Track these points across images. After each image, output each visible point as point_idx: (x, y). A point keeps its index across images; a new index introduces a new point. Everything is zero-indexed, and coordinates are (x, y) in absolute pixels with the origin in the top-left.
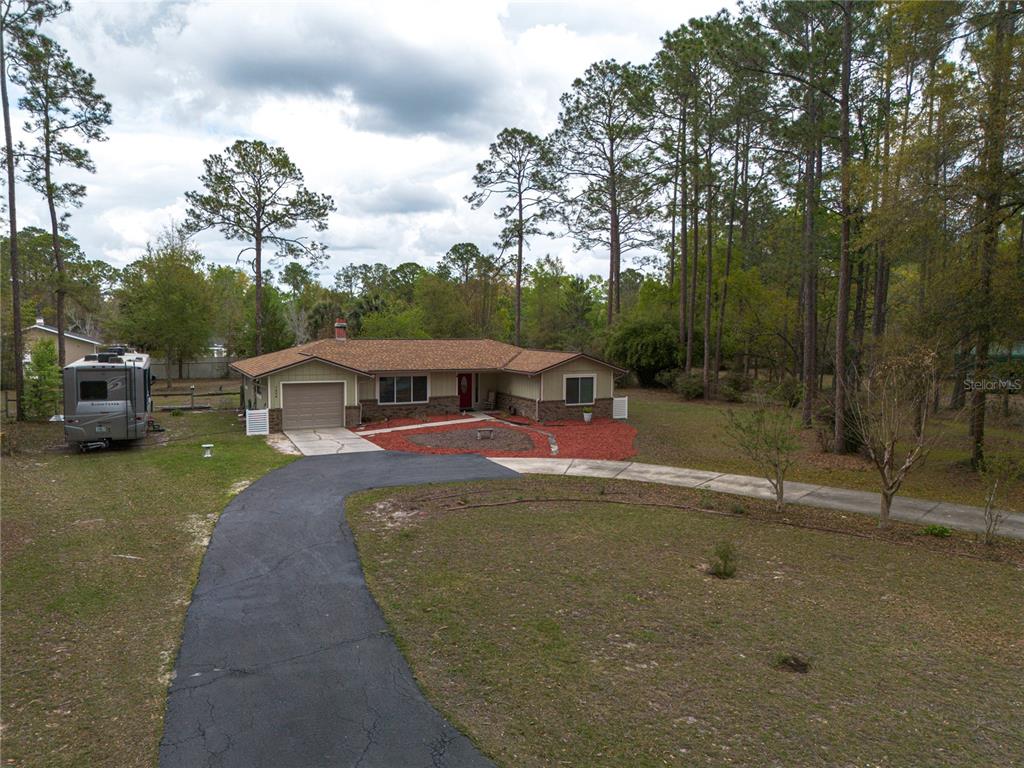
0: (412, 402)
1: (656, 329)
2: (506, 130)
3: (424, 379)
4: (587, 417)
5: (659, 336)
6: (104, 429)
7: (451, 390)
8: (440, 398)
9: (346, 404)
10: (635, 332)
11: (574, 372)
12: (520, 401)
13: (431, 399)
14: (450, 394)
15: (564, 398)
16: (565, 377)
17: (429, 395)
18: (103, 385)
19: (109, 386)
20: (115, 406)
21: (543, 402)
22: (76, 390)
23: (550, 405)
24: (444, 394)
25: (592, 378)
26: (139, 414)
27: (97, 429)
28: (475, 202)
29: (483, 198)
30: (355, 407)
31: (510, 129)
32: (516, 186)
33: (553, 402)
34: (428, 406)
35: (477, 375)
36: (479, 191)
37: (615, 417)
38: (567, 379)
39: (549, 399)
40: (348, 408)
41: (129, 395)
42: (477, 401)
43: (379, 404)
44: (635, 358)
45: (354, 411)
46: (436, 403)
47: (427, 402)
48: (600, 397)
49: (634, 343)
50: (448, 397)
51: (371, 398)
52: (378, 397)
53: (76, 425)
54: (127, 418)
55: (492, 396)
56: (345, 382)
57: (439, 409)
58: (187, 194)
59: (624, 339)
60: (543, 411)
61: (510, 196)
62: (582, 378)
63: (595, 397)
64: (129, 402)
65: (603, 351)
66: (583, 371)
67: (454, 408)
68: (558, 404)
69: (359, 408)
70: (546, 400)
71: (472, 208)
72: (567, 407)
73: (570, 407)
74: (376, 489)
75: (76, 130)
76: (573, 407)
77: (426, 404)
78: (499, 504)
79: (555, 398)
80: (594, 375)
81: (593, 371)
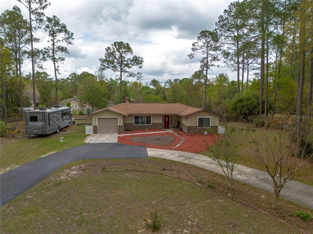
0: (146, 125)
1: (248, 99)
2: (202, 31)
3: (150, 117)
4: (206, 133)
6: (36, 131)
7: (160, 121)
8: (156, 123)
9: (118, 125)
10: (241, 101)
11: (201, 116)
12: (183, 126)
13: (152, 124)
15: (198, 125)
16: (198, 117)
17: (152, 122)
18: (36, 117)
19: (38, 118)
20: (39, 124)
21: (189, 127)
22: (29, 119)
25: (209, 118)
26: (46, 127)
27: (34, 131)
28: (192, 56)
29: (194, 55)
30: (121, 126)
31: (203, 30)
32: (206, 50)
33: (192, 127)
34: (151, 126)
35: (171, 116)
36: (193, 53)
37: (219, 133)
38: (199, 118)
41: (44, 120)
42: (171, 125)
43: (134, 125)
44: (240, 110)
45: (121, 127)
46: (154, 125)
47: (151, 125)
48: (213, 125)
49: (240, 105)
50: (158, 123)
51: (132, 123)
52: (134, 122)
53: (29, 129)
54: (44, 128)
55: (176, 123)
56: (118, 117)
57: (155, 127)
58: (99, 59)
59: (236, 103)
60: (188, 130)
61: (203, 54)
62: (205, 118)
63: (210, 125)
64: (43, 123)
65: (229, 107)
66: (206, 116)
67: (160, 127)
68: (194, 127)
69: (123, 126)
70: (190, 126)
71: (191, 59)
72: (199, 129)
73: (200, 129)
74: (86, 159)
75: (63, 42)
76: (201, 129)
77: (150, 125)
78: (116, 171)
79: (193, 125)
80: (210, 117)
81: (210, 116)
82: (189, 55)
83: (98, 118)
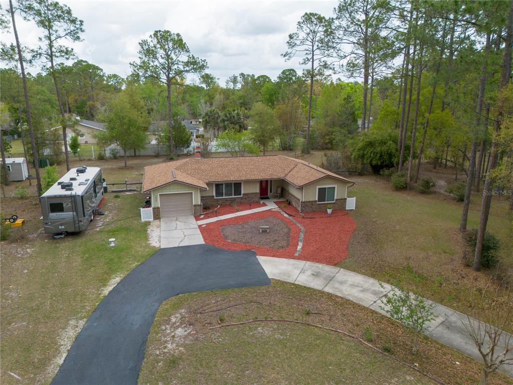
0: (233, 196)
2: (306, 14)
3: (240, 184)
4: (329, 211)
5: (384, 148)
6: (63, 227)
7: (256, 189)
8: (249, 194)
9: (194, 204)
10: (371, 144)
11: (323, 185)
12: (293, 197)
13: (243, 194)
14: (254, 191)
15: (317, 199)
16: (318, 187)
17: (242, 192)
18: (62, 204)
19: (64, 205)
20: (67, 215)
21: (304, 202)
22: (48, 208)
23: (308, 204)
24: (251, 192)
25: (334, 188)
26: (80, 219)
27: (60, 227)
28: (287, 57)
29: (292, 55)
30: (199, 205)
31: (308, 13)
32: (311, 47)
33: (310, 202)
36: (290, 50)
37: (347, 209)
38: (319, 188)
39: (308, 200)
40: (194, 206)
41: (75, 209)
42: (271, 192)
43: (215, 198)
44: (369, 161)
45: (198, 207)
46: (246, 197)
47: (242, 196)
48: (338, 198)
49: (369, 151)
50: (253, 193)
51: (210, 195)
52: (214, 194)
53: (49, 225)
54: (74, 221)
55: (279, 191)
56: (193, 192)
57: (248, 202)
59: (363, 148)
60: (303, 207)
61: (307, 54)
62: (328, 188)
63: (335, 198)
64: (74, 213)
65: (352, 154)
66: (329, 184)
67: (257, 199)
68: (312, 203)
69: (201, 205)
70: (306, 200)
71: (285, 61)
72: (318, 204)
73: (320, 204)
74: (180, 295)
75: (66, 38)
76: (322, 204)
77: (241, 197)
78: (242, 323)
79: (311, 200)
80: (336, 186)
81: (335, 184)
82: (282, 55)
83: (160, 194)
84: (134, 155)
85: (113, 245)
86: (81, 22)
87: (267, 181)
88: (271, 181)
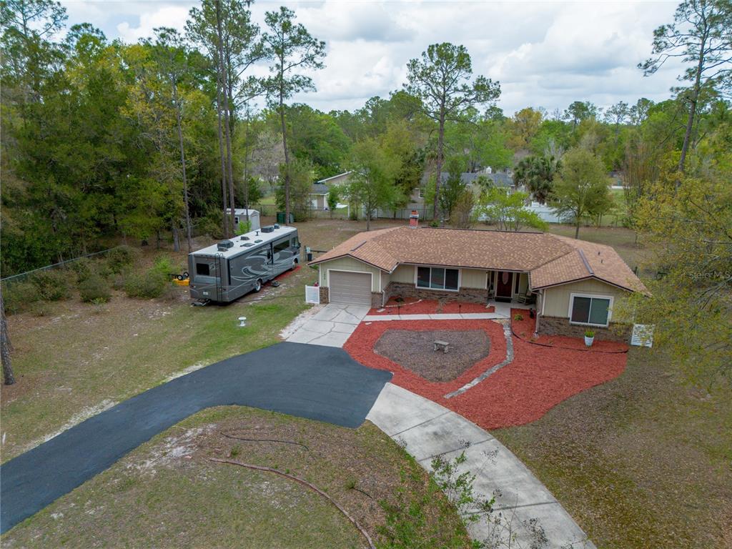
0: (444, 289)
3: (456, 272)
4: (589, 341)
6: (207, 293)
7: (482, 283)
8: (469, 289)
9: (372, 290)
11: (584, 292)
13: (461, 288)
14: (479, 287)
15: (570, 315)
16: (573, 295)
17: (459, 285)
18: (207, 266)
19: (210, 268)
20: (212, 280)
21: (543, 317)
22: (195, 268)
23: (551, 321)
24: (474, 286)
25: (609, 300)
26: (224, 287)
27: (204, 293)
29: (657, 64)
30: (378, 294)
33: (555, 317)
34: (458, 295)
36: (655, 57)
37: (633, 343)
38: (575, 297)
39: (552, 315)
40: (374, 293)
41: (219, 274)
42: (517, 292)
43: (416, 287)
45: (378, 296)
46: (465, 293)
47: (458, 291)
48: (617, 321)
50: (477, 289)
51: (410, 282)
52: (415, 282)
53: (195, 289)
54: (220, 289)
56: (372, 274)
57: (466, 301)
60: (542, 325)
61: (686, 60)
62: (593, 299)
63: (609, 319)
64: (219, 279)
66: (596, 292)
67: (482, 300)
68: (561, 321)
69: (382, 294)
70: (547, 314)
71: (645, 75)
72: (572, 325)
73: (575, 325)
74: (234, 406)
75: (302, 65)
76: (579, 326)
77: (456, 293)
79: (558, 315)
80: (611, 298)
81: (610, 294)
82: (640, 65)
83: (330, 271)
84: (393, 217)
85: (243, 325)
86: (323, 43)
87: (510, 274)
88: (518, 275)
